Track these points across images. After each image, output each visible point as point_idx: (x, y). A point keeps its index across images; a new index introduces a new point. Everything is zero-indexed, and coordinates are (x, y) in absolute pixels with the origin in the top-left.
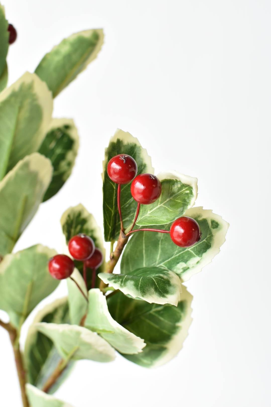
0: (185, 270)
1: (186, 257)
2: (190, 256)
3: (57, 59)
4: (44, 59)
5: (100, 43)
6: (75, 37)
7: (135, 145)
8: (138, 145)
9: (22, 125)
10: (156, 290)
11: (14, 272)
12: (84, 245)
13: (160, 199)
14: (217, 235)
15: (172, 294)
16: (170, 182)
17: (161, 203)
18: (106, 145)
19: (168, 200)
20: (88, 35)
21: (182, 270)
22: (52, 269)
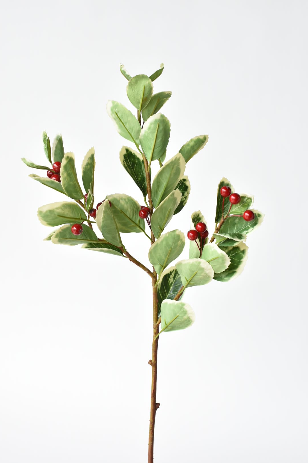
0: (247, 233)
1: (247, 229)
2: (249, 228)
3: (188, 147)
4: (183, 147)
5: (206, 141)
6: (196, 138)
7: (229, 184)
8: (230, 184)
9: (172, 176)
10: (237, 237)
11: (164, 243)
12: (203, 226)
13: (239, 204)
14: (260, 219)
15: (243, 239)
16: (243, 197)
17: (239, 206)
18: (219, 183)
19: (242, 204)
20: (202, 138)
21: (245, 233)
22: (189, 236)
